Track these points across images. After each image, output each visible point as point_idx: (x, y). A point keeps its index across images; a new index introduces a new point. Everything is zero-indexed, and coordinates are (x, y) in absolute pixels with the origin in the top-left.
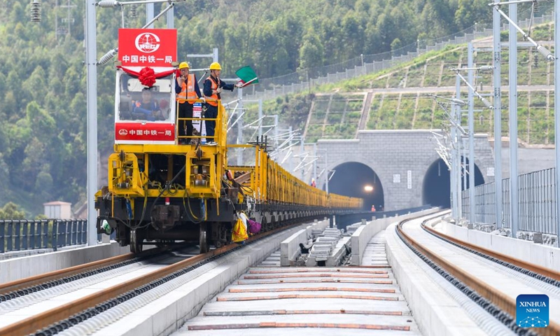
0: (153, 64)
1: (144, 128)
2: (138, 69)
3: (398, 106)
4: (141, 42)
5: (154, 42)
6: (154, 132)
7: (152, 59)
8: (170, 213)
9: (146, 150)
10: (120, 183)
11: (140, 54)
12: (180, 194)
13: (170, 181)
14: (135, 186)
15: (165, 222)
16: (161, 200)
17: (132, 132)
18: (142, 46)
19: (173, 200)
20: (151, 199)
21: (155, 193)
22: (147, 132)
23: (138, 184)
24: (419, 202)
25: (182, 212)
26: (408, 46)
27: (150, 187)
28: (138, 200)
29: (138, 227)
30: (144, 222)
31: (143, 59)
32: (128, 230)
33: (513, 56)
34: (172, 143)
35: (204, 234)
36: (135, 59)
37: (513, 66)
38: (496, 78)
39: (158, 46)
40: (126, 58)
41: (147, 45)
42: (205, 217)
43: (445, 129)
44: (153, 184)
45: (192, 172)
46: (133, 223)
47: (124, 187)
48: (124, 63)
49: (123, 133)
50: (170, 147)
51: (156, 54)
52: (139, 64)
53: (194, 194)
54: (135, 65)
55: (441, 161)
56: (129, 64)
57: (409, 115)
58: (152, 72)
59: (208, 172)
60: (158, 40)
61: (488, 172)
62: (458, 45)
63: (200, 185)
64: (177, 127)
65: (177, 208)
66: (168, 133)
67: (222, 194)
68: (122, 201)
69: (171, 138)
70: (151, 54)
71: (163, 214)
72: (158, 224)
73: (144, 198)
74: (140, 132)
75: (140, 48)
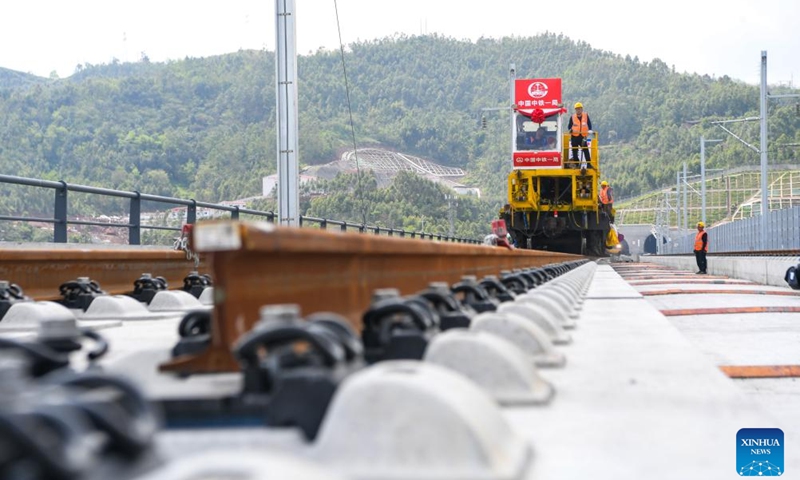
0: (543, 107)
1: (536, 156)
2: (530, 111)
3: (634, 216)
4: (533, 90)
5: (544, 89)
6: (544, 160)
7: (541, 103)
8: (559, 223)
9: (538, 174)
10: (518, 197)
11: (532, 99)
12: (566, 208)
13: (557, 198)
14: (530, 199)
15: (555, 230)
16: (551, 214)
17: (527, 160)
18: (534, 93)
19: (560, 213)
20: (543, 213)
21: (546, 208)
22: (539, 159)
23: (532, 198)
24: (643, 251)
25: (567, 221)
26: (637, 193)
27: (542, 204)
28: (533, 213)
29: (533, 235)
30: (537, 232)
31: (535, 103)
32: (526, 238)
33: (685, 196)
34: (560, 167)
35: (584, 240)
36: (528, 103)
37: (685, 201)
38: (678, 204)
39: (546, 92)
40: (521, 103)
41: (538, 92)
42: (586, 226)
43: (655, 223)
44: (544, 201)
45: (578, 187)
46: (529, 231)
47: (521, 200)
48: (519, 107)
49: (519, 160)
50: (557, 171)
51: (545, 99)
52: (531, 107)
53: (578, 207)
54: (528, 108)
55: (652, 236)
56: (524, 107)
57: (639, 219)
58: (542, 112)
59: (591, 187)
60: (546, 87)
61: (669, 240)
62: (657, 193)
63: (585, 197)
64: (562, 155)
65: (563, 219)
66: (556, 159)
67: (599, 208)
68: (520, 214)
69: (558, 164)
70: (541, 99)
71: (553, 224)
72: (549, 232)
73: (536, 212)
74: (533, 160)
75: (532, 94)
